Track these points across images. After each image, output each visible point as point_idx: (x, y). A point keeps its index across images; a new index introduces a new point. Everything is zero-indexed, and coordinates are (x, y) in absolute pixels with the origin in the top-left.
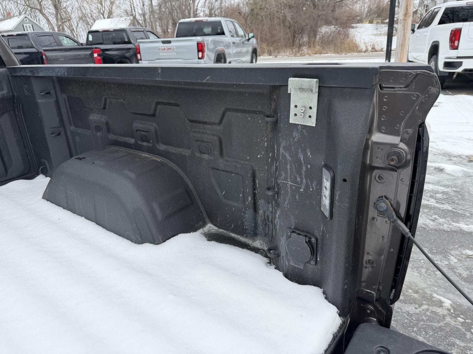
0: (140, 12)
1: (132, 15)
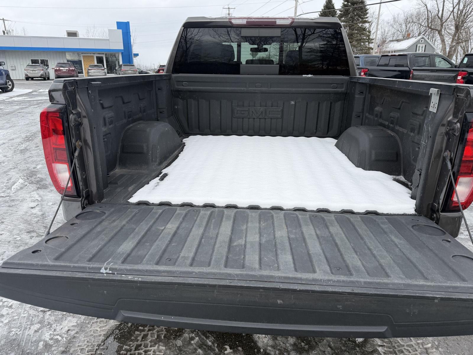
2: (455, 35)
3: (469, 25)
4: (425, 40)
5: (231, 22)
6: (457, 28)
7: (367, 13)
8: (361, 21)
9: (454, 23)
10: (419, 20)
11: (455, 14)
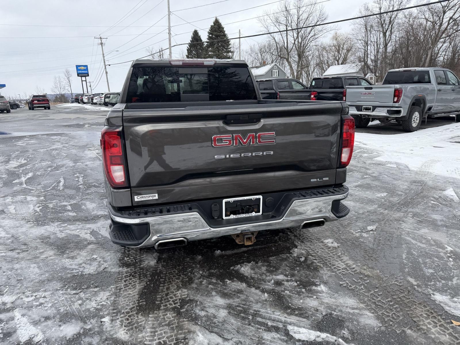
0: (373, 58)
1: (364, 61)
2: (299, 62)
3: (307, 54)
4: (277, 66)
5: (170, 63)
6: (300, 56)
7: (230, 44)
8: (225, 51)
9: (296, 52)
10: (270, 50)
11: (297, 46)
